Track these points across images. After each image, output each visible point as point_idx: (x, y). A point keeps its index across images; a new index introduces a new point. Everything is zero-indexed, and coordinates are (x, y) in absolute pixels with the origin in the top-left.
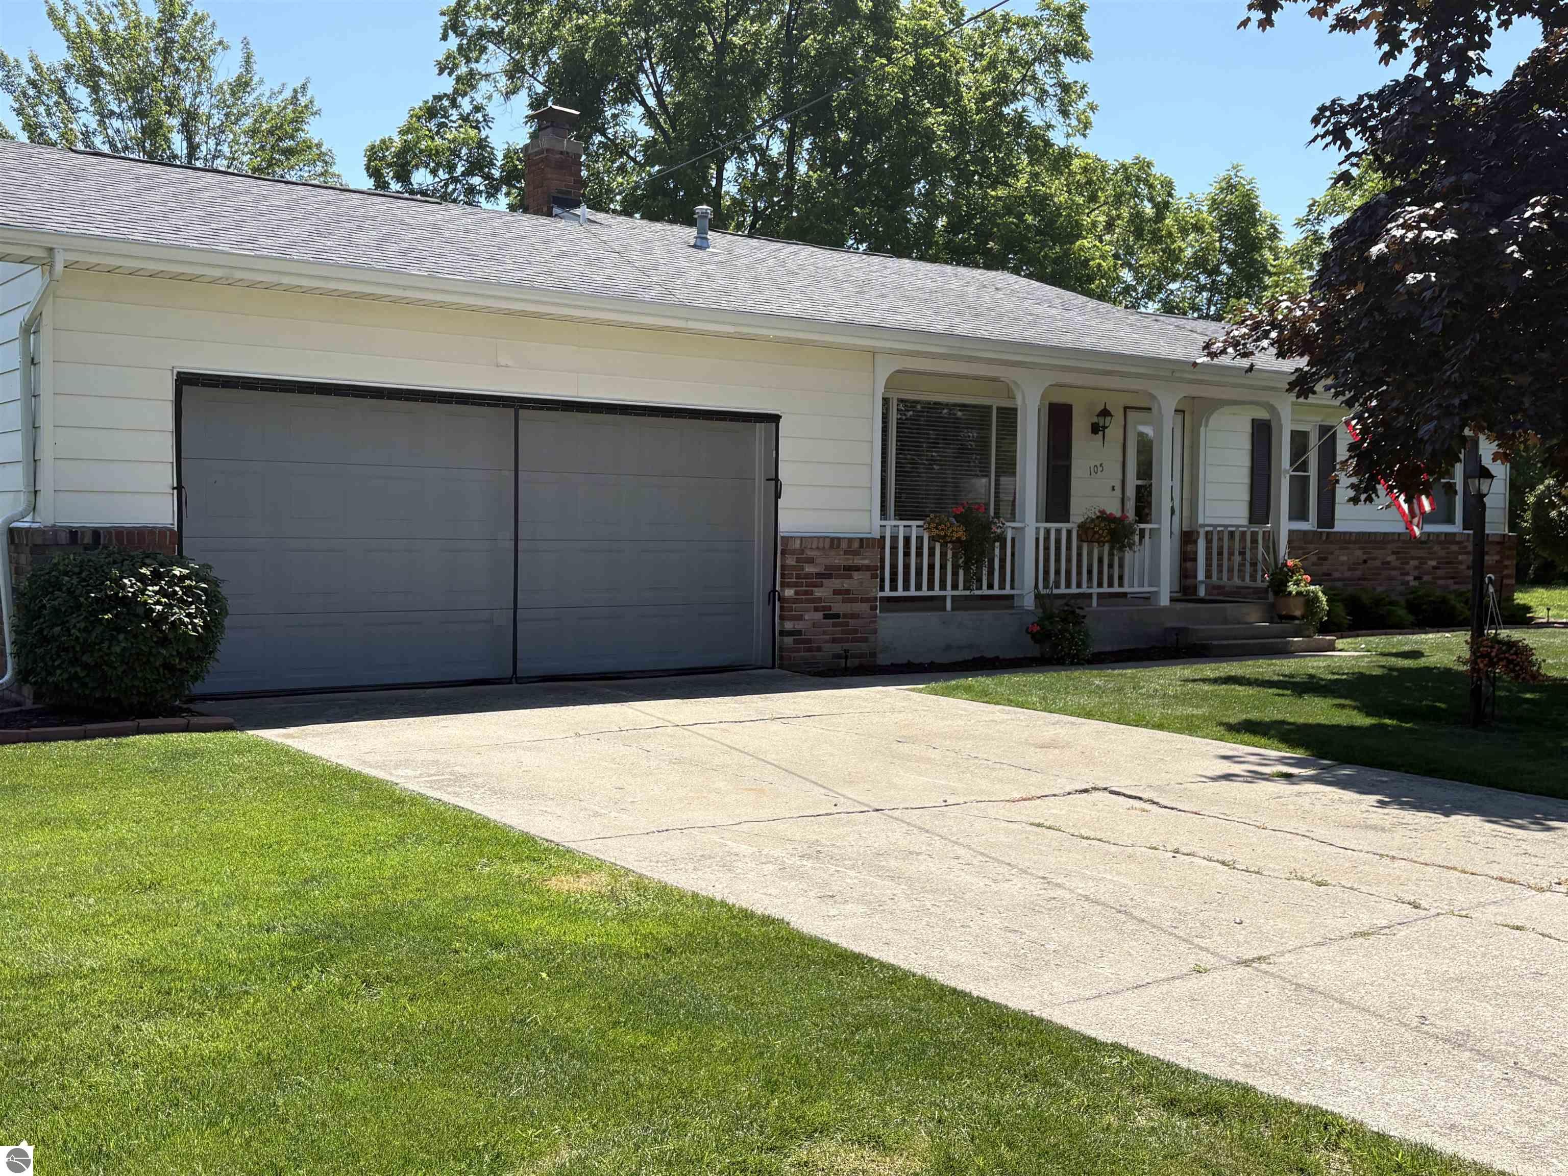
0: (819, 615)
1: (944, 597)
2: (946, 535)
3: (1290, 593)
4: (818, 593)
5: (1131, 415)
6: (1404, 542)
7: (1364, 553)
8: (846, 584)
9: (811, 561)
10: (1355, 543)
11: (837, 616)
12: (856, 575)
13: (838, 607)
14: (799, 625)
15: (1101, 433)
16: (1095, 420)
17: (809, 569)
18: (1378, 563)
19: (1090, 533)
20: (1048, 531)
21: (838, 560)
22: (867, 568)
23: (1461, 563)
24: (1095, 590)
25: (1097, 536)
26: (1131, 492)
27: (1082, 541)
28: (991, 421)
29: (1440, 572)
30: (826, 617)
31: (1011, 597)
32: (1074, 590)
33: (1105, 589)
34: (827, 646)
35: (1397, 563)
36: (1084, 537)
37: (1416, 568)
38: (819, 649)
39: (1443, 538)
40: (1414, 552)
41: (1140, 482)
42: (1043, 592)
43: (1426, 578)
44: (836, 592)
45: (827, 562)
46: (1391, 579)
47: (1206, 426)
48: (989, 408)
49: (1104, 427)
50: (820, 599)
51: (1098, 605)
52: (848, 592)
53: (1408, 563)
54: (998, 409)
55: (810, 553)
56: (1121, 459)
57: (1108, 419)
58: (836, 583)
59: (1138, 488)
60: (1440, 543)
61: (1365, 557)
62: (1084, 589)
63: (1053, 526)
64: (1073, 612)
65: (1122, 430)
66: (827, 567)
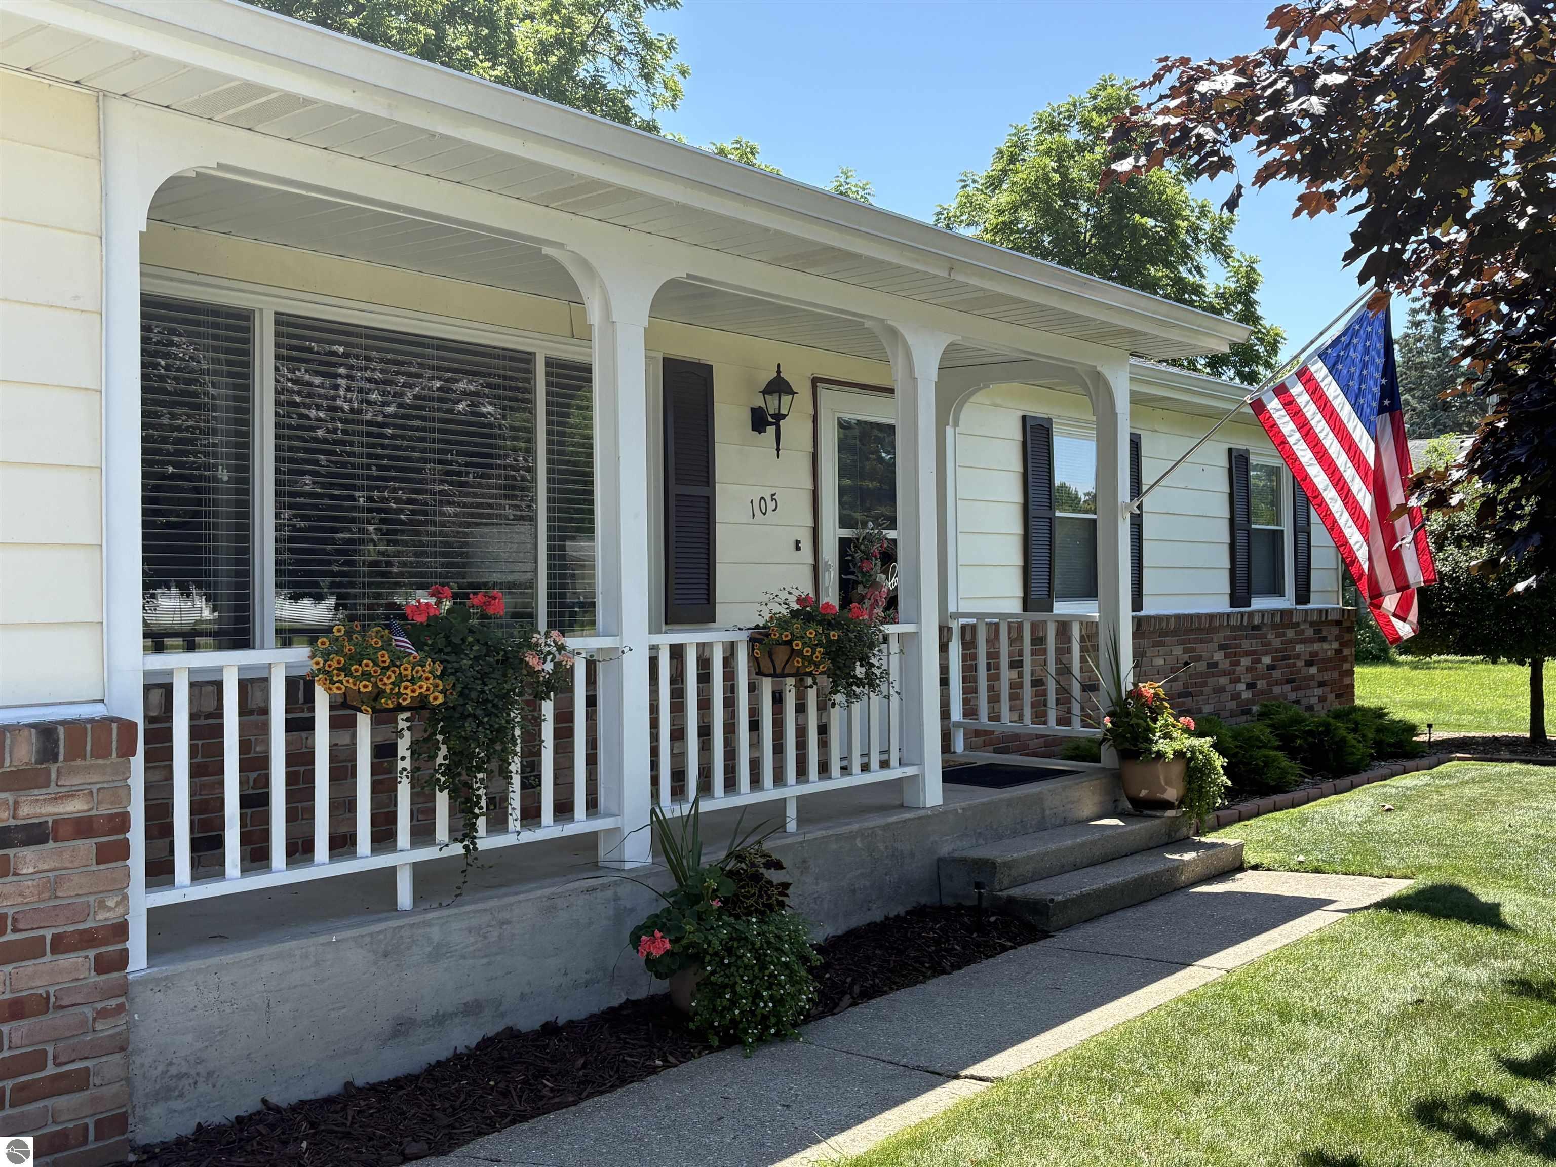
1: (391, 872)
2: (379, 694)
3: (1160, 755)
5: (826, 394)
6: (1234, 628)
7: (1186, 651)
10: (1174, 633)
15: (771, 430)
16: (759, 402)
18: (1201, 666)
19: (781, 655)
20: (677, 652)
23: (1298, 657)
24: (793, 790)
25: (798, 662)
26: (830, 554)
27: (760, 673)
28: (532, 391)
29: (1277, 674)
31: (589, 841)
32: (746, 797)
33: (815, 785)
35: (1225, 665)
36: (766, 665)
37: (1249, 669)
39: (1278, 619)
40: (1246, 645)
41: (846, 533)
42: (670, 809)
43: (1261, 684)
46: (1219, 690)
47: (956, 424)
48: (528, 358)
49: (779, 417)
53: (1238, 663)
54: (550, 363)
56: (809, 486)
57: (786, 399)
59: (844, 544)
60: (1274, 626)
61: (1186, 657)
62: (770, 793)
63: (690, 638)
64: (757, 878)
65: (811, 425)
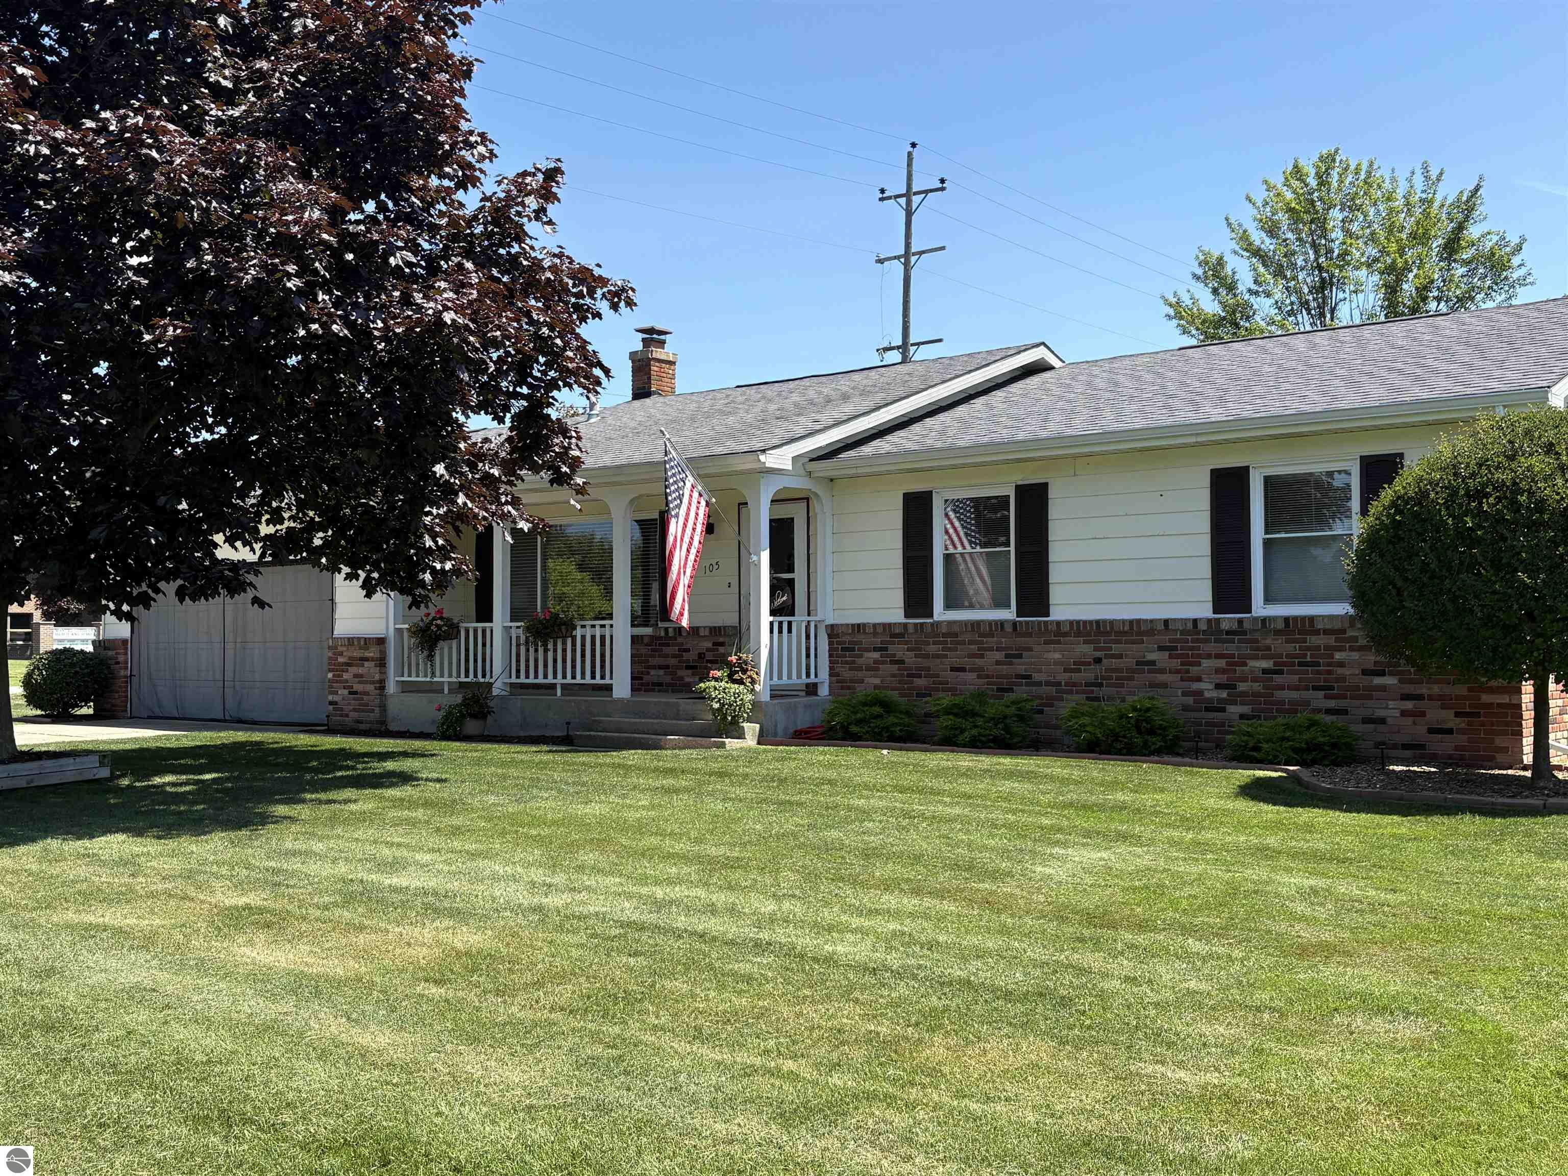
0: (346, 692)
4: (346, 676)
7: (1097, 649)
8: (360, 671)
9: (341, 654)
11: (355, 693)
12: (366, 664)
13: (357, 687)
14: (336, 698)
17: (340, 660)
21: (357, 654)
22: (372, 659)
24: (559, 680)
29: (1285, 679)
30: (350, 693)
32: (541, 681)
33: (569, 680)
34: (352, 714)
38: (347, 716)
42: (515, 681)
43: (1249, 686)
44: (356, 676)
45: (350, 654)
50: (347, 681)
51: (562, 695)
52: (361, 676)
55: (340, 649)
56: (737, 556)
58: (353, 670)
61: (1098, 654)
62: (550, 680)
66: (350, 658)
